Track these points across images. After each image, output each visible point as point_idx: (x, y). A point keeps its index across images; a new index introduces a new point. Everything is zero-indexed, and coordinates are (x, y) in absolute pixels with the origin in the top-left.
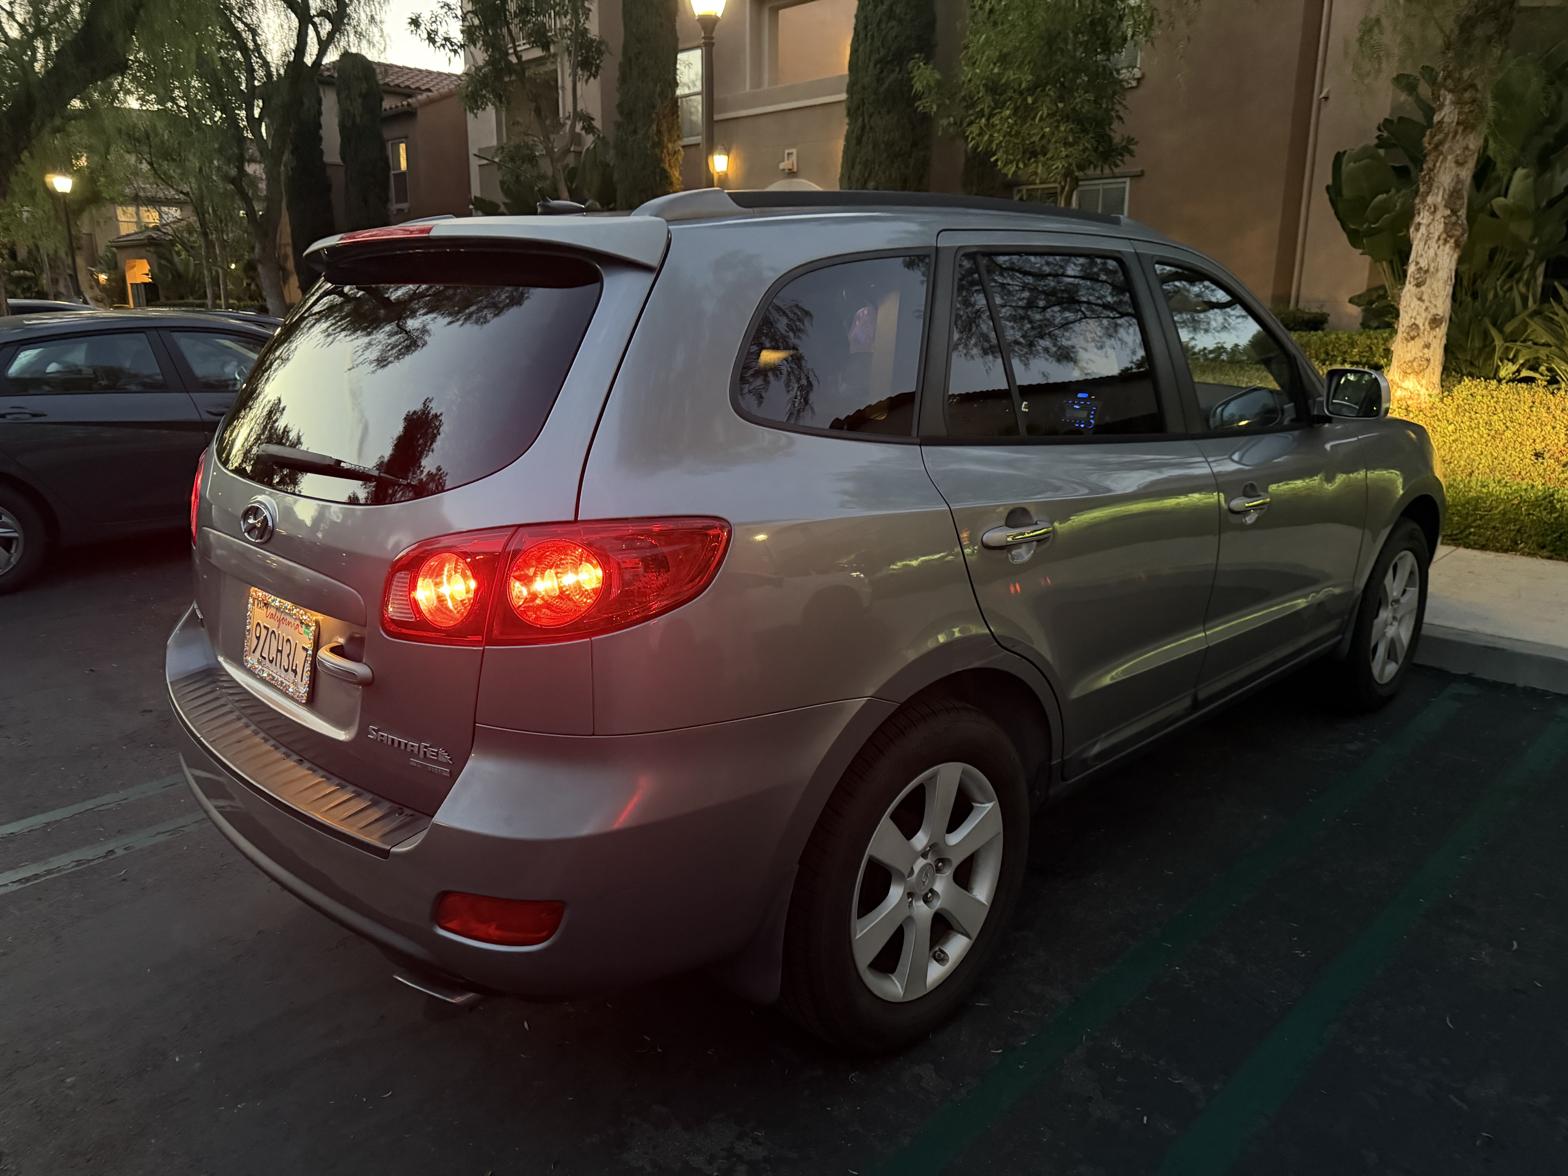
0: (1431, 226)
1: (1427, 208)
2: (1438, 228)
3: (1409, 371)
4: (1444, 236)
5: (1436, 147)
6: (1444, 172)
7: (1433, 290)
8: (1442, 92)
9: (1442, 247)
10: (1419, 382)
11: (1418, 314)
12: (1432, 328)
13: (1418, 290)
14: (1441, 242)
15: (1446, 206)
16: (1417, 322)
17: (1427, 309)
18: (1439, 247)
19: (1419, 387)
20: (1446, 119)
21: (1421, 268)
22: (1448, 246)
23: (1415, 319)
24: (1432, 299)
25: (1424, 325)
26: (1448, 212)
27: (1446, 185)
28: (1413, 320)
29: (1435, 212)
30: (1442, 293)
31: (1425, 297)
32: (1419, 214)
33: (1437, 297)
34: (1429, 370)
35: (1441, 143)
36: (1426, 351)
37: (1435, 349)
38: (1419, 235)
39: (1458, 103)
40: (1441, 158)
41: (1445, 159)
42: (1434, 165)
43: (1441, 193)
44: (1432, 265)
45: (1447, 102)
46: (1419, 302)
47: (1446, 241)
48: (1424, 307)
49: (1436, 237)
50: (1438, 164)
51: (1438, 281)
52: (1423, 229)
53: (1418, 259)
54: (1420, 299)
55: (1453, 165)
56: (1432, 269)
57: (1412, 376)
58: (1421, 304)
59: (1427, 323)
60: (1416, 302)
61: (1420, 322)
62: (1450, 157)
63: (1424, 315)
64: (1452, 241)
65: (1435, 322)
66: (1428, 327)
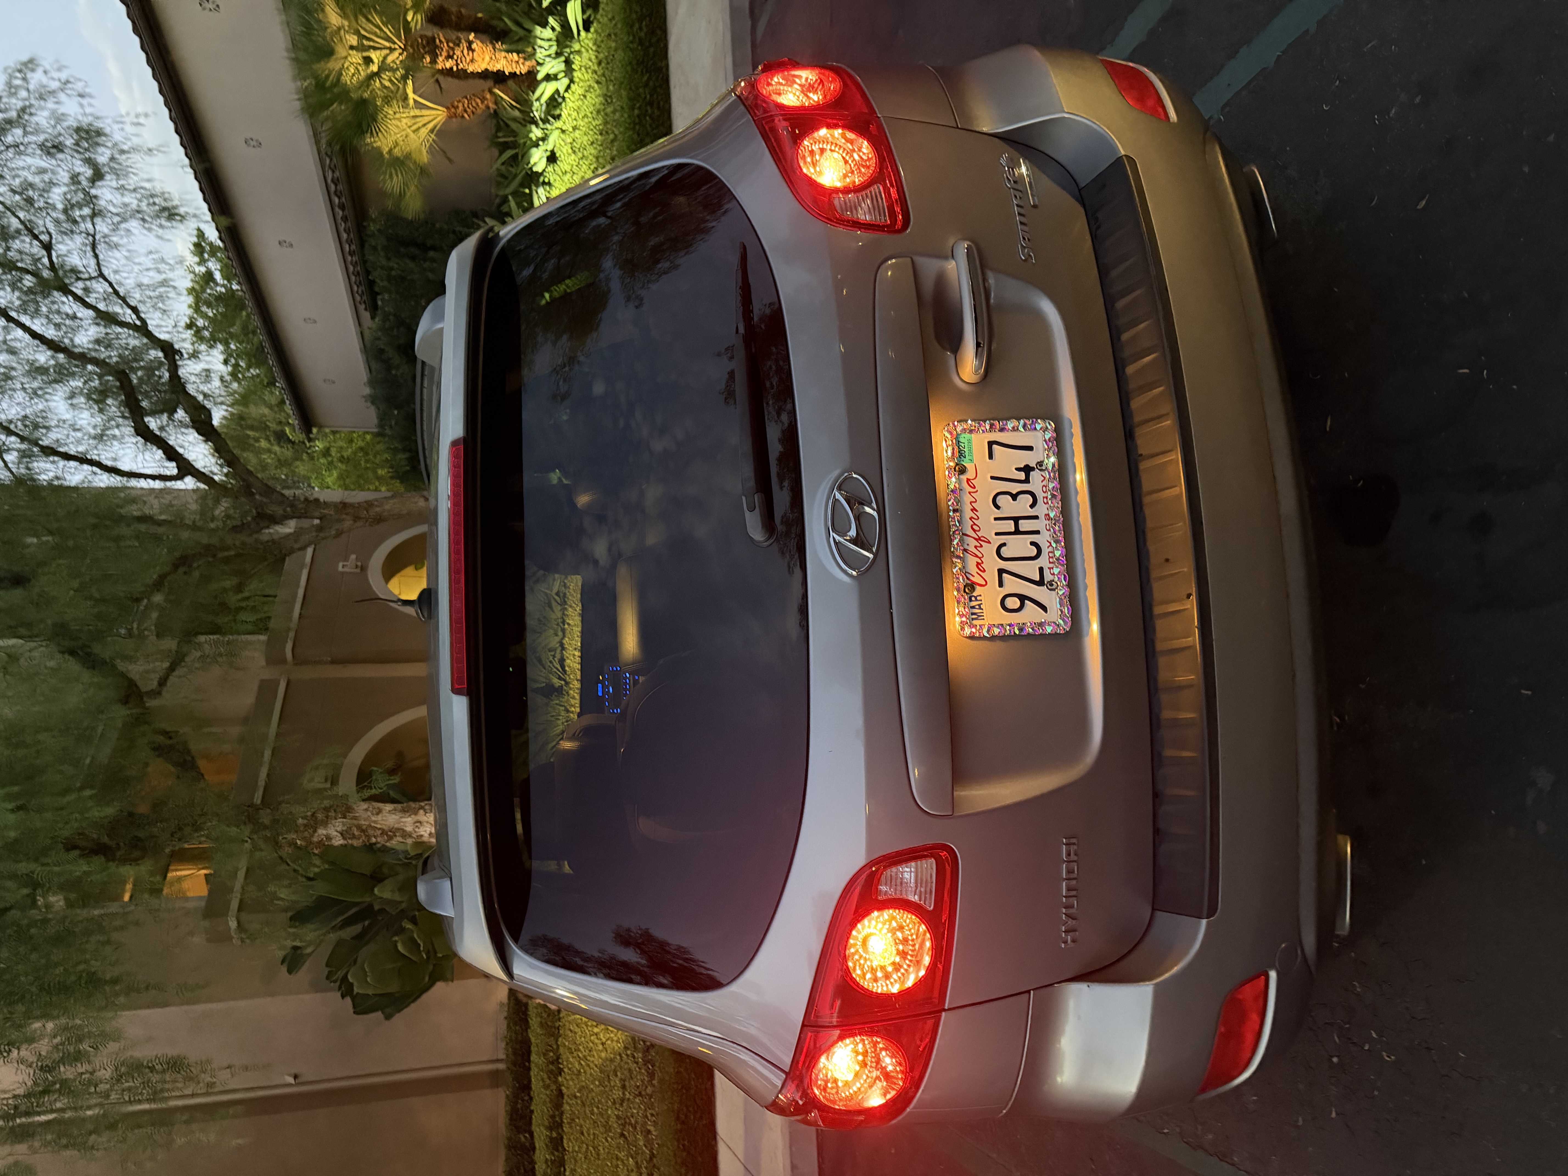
1: (417, 830)
5: (363, 831)
6: (386, 820)
8: (315, 839)
15: (416, 814)
20: (339, 829)
26: (421, 812)
27: (397, 817)
29: (420, 822)
32: (422, 836)
35: (359, 827)
39: (325, 823)
40: (373, 824)
41: (375, 822)
42: (380, 829)
43: (403, 820)
45: (324, 832)
50: (379, 826)
55: (380, 815)
62: (373, 819)
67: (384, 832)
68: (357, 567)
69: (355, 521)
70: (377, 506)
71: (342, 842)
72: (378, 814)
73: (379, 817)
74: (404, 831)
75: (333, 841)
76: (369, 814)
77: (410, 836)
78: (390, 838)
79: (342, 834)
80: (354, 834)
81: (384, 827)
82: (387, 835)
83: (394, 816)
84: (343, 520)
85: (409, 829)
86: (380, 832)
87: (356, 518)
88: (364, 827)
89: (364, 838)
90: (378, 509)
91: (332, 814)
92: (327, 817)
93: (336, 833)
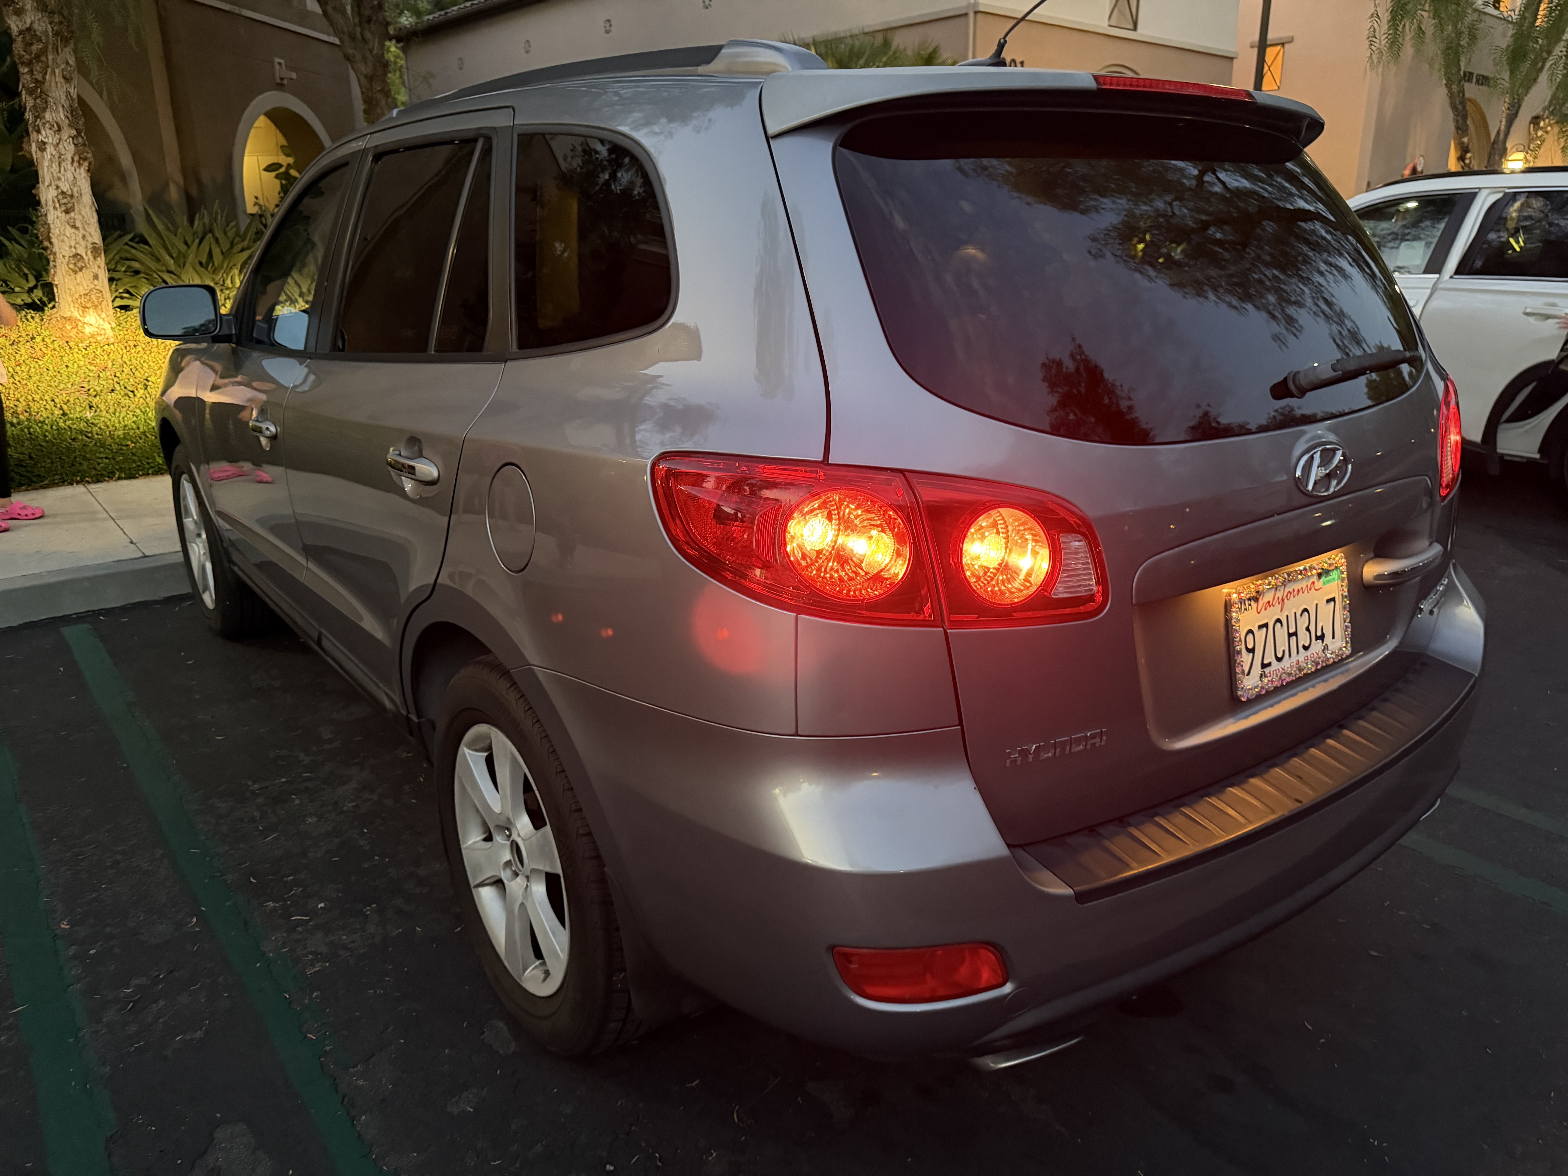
0: (60, 146)
2: (69, 149)
3: (88, 305)
4: (76, 158)
7: (83, 217)
9: (78, 170)
10: (99, 315)
11: (78, 243)
12: (95, 258)
13: (68, 216)
14: (76, 164)
15: (71, 125)
16: (79, 252)
17: (84, 237)
18: (75, 170)
19: (101, 322)
20: (36, 26)
21: (63, 193)
22: (82, 169)
23: (75, 248)
24: (86, 227)
25: (86, 255)
26: (75, 132)
27: (62, 102)
28: (73, 250)
29: (59, 130)
30: (92, 220)
31: (78, 224)
32: (39, 132)
33: (89, 224)
34: (105, 302)
36: (96, 282)
37: (103, 280)
38: (47, 156)
40: (49, 70)
41: (54, 72)
42: (44, 78)
43: (61, 109)
44: (75, 189)
46: (73, 230)
47: (80, 165)
48: (81, 235)
49: (70, 159)
50: (48, 77)
51: (85, 207)
52: (50, 149)
53: (57, 183)
54: (74, 227)
56: (76, 194)
57: (91, 311)
58: (77, 232)
59: (89, 252)
60: (69, 231)
61: (81, 251)
63: (83, 243)
64: (86, 164)
65: (95, 250)
66: (92, 258)
67: (39, 83)
68: (282, 79)
69: (366, 76)
70: (387, 101)
71: (15, 30)
72: (64, 77)
73: (59, 79)
74: (44, 110)
75: (14, 18)
76: (63, 67)
77: (36, 117)
78: (31, 92)
79: (29, 29)
80: (32, 44)
81: (46, 84)
82: (36, 88)
83: (63, 97)
84: (366, 63)
85: (48, 116)
86: (40, 78)
87: (370, 78)
88: (43, 58)
89: (27, 57)
90: (383, 102)
91: (57, 18)
92: (52, 12)
93: (28, 21)
